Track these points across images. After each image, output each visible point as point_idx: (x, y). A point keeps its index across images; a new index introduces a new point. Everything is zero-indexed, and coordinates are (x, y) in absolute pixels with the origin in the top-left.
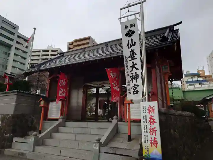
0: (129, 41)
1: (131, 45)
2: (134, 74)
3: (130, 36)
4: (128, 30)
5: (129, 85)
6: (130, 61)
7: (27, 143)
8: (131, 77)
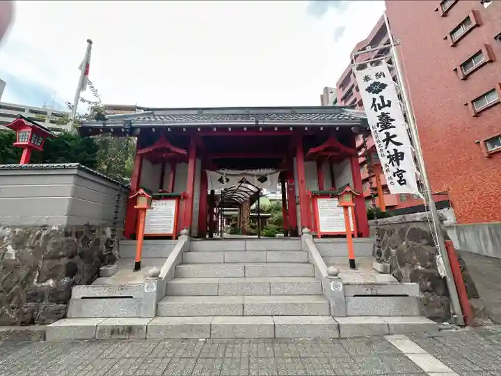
0: (374, 100)
1: (381, 105)
2: (392, 153)
3: (376, 92)
4: (371, 82)
5: (388, 170)
6: (380, 131)
7: (132, 297)
8: (388, 157)
